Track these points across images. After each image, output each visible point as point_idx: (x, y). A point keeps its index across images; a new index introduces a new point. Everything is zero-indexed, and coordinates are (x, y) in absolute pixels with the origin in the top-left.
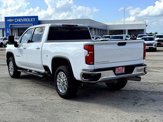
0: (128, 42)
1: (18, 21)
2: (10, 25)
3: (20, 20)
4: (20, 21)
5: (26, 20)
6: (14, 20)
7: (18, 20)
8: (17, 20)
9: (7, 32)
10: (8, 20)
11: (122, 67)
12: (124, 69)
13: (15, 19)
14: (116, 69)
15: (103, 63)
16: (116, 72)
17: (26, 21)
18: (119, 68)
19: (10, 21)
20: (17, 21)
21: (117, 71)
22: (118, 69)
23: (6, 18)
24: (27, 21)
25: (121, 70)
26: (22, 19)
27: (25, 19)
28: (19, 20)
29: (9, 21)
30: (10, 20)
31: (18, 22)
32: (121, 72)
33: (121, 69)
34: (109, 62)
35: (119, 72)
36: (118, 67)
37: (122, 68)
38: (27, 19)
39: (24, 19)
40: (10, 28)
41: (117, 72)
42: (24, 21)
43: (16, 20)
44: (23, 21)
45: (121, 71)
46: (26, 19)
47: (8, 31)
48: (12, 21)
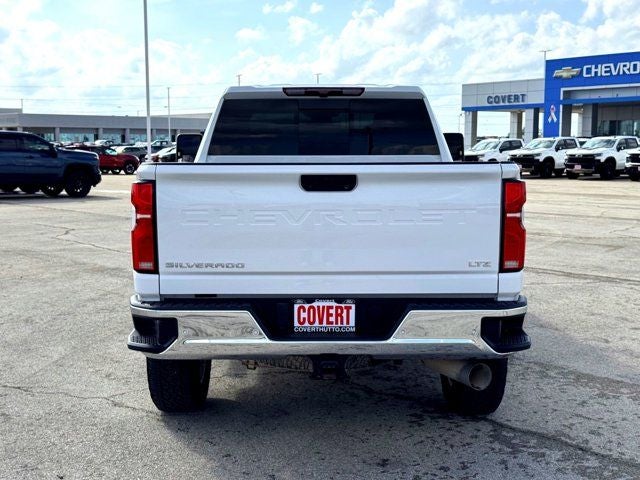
0: (364, 174)
1: (596, 73)
2: (565, 92)
3: (603, 70)
4: (604, 74)
5: (629, 70)
6: (582, 71)
7: (596, 67)
8: (593, 70)
9: (550, 120)
10: (557, 73)
11: (340, 299)
12: (352, 312)
13: (585, 68)
14: (296, 307)
15: (209, 269)
16: (296, 324)
17: (627, 72)
18: (315, 304)
19: (565, 75)
20: (593, 75)
21: (304, 315)
22: (307, 306)
23: (552, 66)
24: (632, 72)
25: (329, 315)
26: (612, 65)
27: (625, 66)
28: (601, 70)
29: (561, 77)
30: (564, 73)
31: (597, 80)
32: (328, 322)
33: (332, 311)
34: (241, 270)
35: (317, 324)
36: (310, 299)
37: (334, 304)
38: (633, 63)
39: (622, 64)
40: (560, 102)
41: (307, 324)
42: (621, 73)
43: (589, 71)
44: (614, 73)
45: (332, 319)
46: (628, 64)
47: (553, 114)
48: (573, 76)
